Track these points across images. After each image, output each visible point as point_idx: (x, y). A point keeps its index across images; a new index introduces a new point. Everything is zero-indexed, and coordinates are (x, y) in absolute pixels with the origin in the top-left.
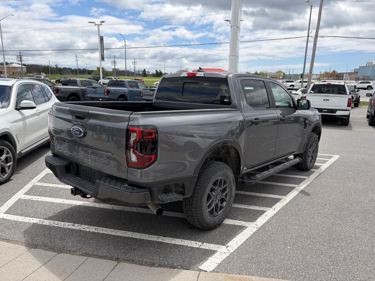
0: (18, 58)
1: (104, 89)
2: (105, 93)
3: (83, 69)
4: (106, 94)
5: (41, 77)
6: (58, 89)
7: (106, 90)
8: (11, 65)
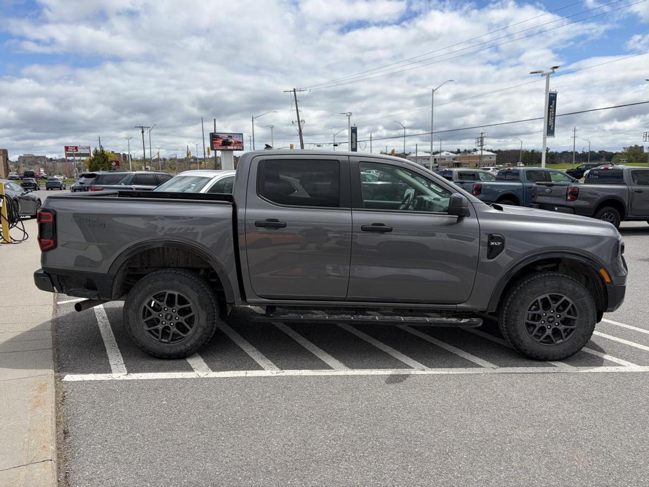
0: (478, 142)
1: (566, 187)
2: (567, 196)
3: (599, 151)
4: (569, 198)
5: (489, 169)
6: (481, 188)
7: (570, 190)
8: (475, 153)
